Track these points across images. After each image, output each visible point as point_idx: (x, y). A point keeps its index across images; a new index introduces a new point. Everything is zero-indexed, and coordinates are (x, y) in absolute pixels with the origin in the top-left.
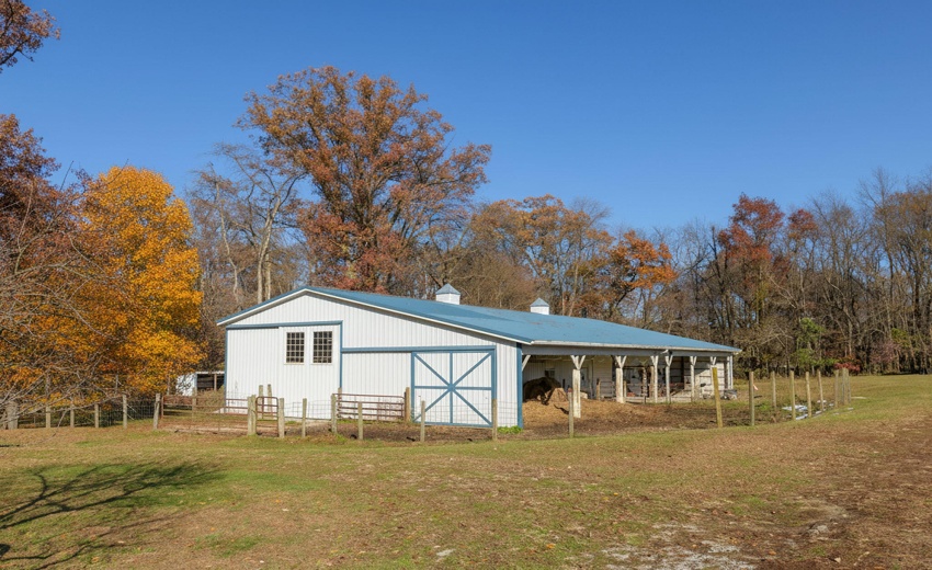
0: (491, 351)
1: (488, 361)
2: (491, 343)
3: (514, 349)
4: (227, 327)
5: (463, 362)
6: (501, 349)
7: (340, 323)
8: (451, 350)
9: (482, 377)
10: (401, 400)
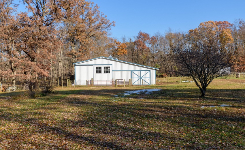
0: (150, 71)
1: (149, 73)
2: (149, 69)
3: (154, 71)
4: (75, 65)
5: (143, 73)
6: (151, 70)
7: (112, 65)
8: (141, 71)
9: (148, 75)
10: (128, 80)
